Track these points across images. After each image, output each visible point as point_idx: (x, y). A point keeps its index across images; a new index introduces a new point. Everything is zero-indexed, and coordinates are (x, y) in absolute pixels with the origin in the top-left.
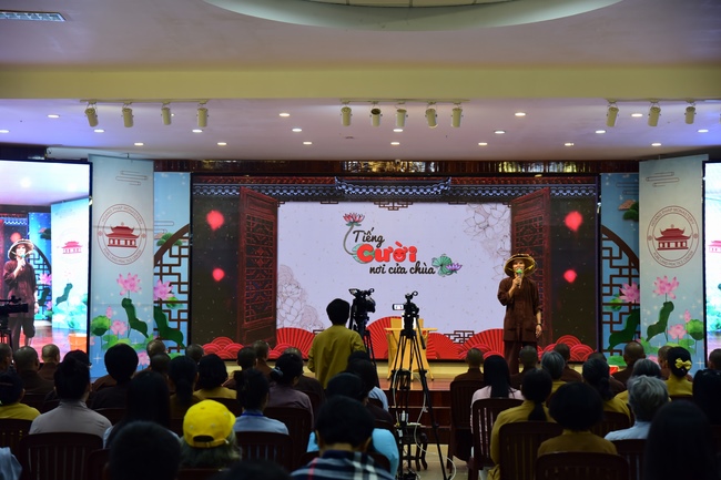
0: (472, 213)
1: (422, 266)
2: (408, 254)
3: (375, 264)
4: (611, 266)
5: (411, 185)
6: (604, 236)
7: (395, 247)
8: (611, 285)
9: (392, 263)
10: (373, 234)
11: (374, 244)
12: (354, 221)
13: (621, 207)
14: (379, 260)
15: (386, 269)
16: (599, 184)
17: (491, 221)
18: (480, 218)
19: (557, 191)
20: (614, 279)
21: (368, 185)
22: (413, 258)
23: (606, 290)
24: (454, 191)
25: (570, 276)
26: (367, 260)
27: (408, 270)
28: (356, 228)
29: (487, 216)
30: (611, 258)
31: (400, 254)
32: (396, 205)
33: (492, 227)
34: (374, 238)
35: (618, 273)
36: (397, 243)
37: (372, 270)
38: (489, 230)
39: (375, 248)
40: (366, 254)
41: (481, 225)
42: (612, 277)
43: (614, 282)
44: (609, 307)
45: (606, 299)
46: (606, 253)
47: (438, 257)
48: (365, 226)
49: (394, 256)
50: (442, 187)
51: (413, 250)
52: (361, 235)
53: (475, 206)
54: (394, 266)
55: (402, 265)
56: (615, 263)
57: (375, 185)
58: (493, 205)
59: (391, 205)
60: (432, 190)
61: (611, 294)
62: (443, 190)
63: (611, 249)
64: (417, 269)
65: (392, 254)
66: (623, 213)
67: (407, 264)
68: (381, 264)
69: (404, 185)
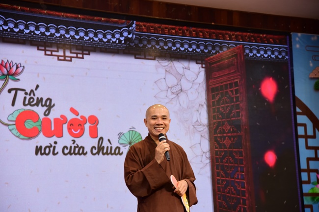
0: (162, 71)
1: (105, 144)
2: (87, 126)
3: (42, 141)
4: (308, 148)
5: (86, 26)
6: (298, 110)
7: (70, 116)
8: (309, 171)
9: (66, 140)
10: (38, 94)
11: (40, 110)
12: (9, 74)
13: (312, 76)
14: (48, 135)
15: (59, 149)
16: (291, 45)
17: (185, 85)
18: (172, 80)
19: (251, 51)
20: (311, 162)
21: (27, 19)
22: (94, 133)
23: (304, 176)
24: (141, 41)
25: (270, 158)
26: (30, 135)
27: (88, 149)
28: (12, 84)
29: (180, 77)
30: (306, 137)
31: (76, 126)
32: (68, 53)
33: (186, 92)
34: (40, 101)
35: (313, 156)
36: (73, 110)
37: (38, 150)
38: (182, 96)
39: (42, 116)
40: (29, 125)
41: (174, 90)
42: (309, 159)
43: (311, 167)
44: (309, 198)
45: (306, 189)
46: (301, 131)
47: (125, 131)
48: (25, 82)
49: (69, 130)
50: (125, 34)
51: (94, 120)
52: (21, 95)
53: (165, 63)
54: (69, 144)
55: (80, 142)
56: (311, 142)
57: (37, 20)
58: (185, 64)
59: (61, 53)
60: (113, 36)
61: (308, 182)
62: (127, 39)
63: (304, 125)
64: (100, 149)
65: (65, 127)
66: (313, 82)
67: (87, 141)
68: (51, 141)
69: (77, 25)
